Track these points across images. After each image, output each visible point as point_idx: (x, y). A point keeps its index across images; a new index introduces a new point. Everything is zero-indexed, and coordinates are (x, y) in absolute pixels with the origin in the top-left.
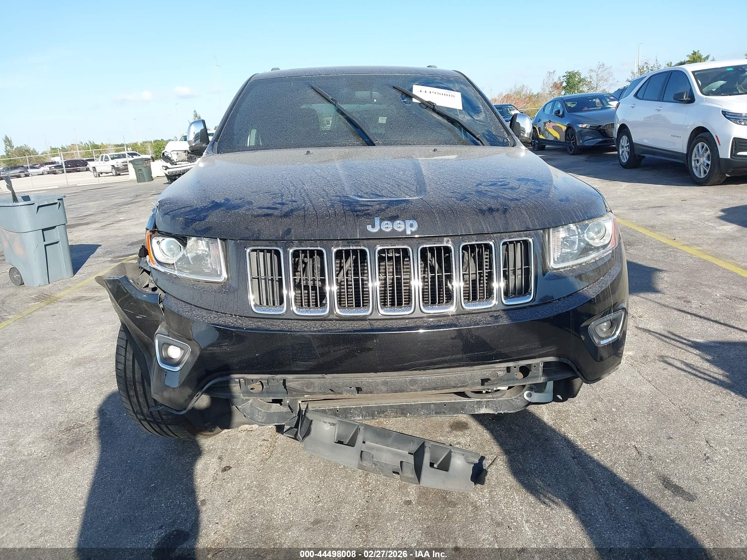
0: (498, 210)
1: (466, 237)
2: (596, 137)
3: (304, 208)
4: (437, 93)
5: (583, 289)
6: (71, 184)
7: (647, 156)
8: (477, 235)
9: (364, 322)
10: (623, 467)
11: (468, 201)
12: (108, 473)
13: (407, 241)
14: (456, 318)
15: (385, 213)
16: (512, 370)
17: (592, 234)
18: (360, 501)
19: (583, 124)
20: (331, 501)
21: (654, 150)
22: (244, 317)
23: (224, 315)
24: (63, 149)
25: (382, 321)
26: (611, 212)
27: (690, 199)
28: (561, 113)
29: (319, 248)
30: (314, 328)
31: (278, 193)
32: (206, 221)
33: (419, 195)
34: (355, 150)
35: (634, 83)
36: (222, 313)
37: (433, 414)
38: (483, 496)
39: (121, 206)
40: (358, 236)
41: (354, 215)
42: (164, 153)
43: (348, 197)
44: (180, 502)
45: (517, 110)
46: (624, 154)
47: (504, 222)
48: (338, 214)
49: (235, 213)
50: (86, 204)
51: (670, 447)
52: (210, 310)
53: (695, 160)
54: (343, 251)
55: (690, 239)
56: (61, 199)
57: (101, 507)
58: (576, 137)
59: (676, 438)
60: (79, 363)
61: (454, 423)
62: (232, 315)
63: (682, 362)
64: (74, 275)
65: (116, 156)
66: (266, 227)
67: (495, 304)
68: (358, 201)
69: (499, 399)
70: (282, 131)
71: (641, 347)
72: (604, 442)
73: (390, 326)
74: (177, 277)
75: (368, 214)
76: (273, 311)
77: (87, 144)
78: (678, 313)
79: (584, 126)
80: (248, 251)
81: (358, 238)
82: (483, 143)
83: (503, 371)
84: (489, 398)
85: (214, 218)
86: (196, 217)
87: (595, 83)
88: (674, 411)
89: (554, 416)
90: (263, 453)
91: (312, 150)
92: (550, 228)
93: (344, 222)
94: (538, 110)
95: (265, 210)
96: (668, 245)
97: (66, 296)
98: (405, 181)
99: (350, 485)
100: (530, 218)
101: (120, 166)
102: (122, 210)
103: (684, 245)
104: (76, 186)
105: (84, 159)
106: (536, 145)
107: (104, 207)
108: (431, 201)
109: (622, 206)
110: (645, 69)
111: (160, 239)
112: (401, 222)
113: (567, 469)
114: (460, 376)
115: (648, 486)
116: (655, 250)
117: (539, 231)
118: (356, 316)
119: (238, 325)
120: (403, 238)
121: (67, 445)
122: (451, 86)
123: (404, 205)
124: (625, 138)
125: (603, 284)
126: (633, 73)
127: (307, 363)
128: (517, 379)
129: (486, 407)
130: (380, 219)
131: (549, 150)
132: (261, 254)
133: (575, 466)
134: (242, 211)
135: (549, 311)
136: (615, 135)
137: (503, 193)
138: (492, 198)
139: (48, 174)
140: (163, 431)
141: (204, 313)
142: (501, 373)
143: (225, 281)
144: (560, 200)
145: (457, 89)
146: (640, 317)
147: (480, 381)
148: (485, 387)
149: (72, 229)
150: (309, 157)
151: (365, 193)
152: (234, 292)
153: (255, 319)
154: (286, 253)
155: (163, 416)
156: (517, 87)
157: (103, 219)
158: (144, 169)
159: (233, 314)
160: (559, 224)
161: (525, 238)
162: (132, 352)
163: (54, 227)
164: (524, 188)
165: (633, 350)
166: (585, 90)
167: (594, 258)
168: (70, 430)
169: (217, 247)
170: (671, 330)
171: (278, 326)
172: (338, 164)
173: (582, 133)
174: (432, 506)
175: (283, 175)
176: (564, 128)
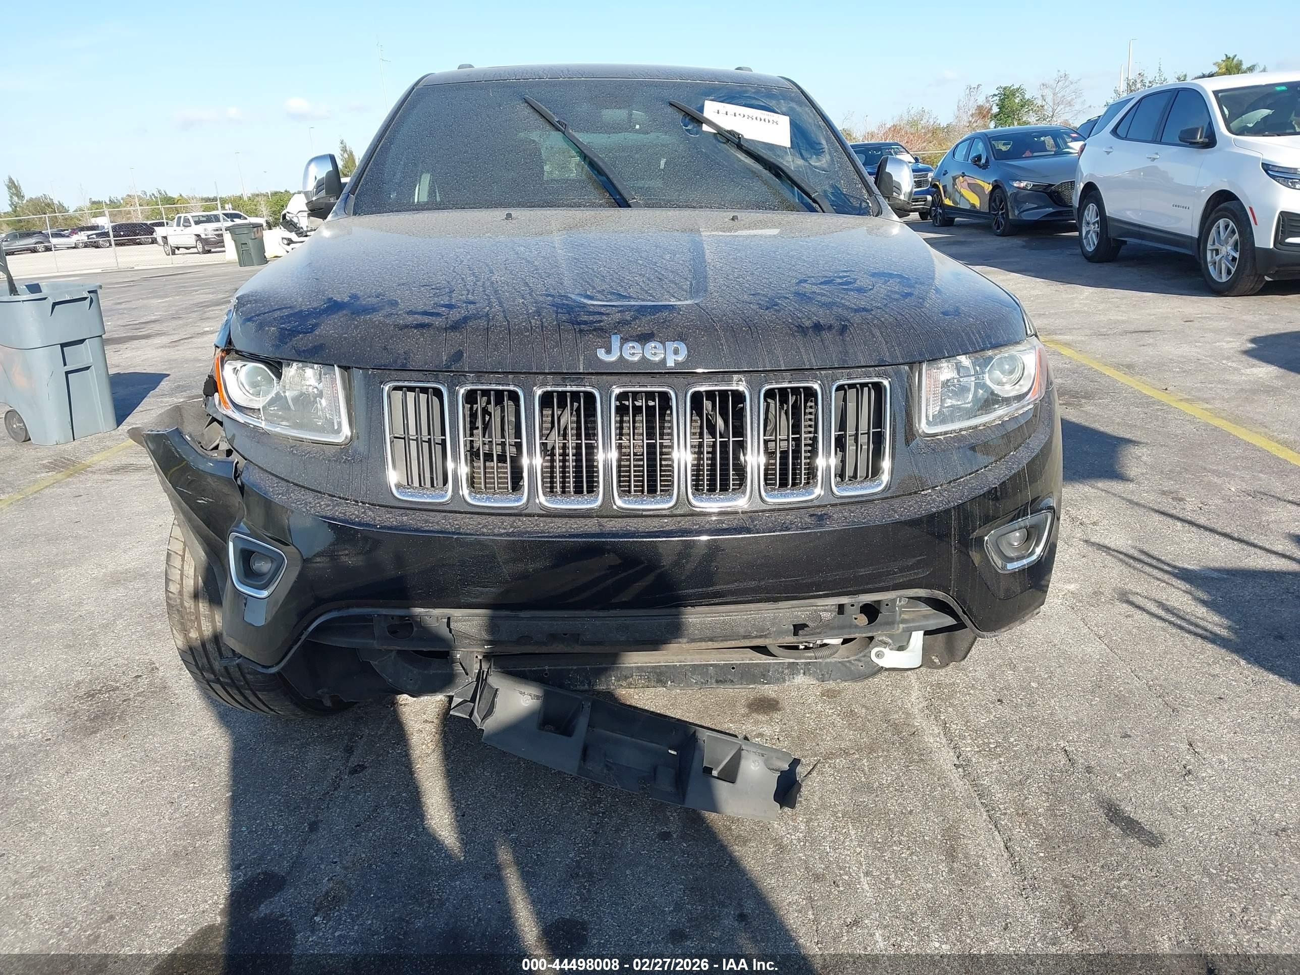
0: (830, 327)
1: (771, 374)
2: (1043, 204)
3: (487, 314)
4: (746, 117)
5: (978, 471)
6: (122, 266)
7: (1130, 240)
8: (792, 372)
9: (588, 521)
10: (1040, 784)
11: (779, 311)
12: (154, 771)
13: (667, 378)
14: (750, 517)
15: (630, 327)
16: (848, 609)
17: (997, 374)
18: (583, 830)
19: (1020, 181)
20: (532, 830)
21: (1141, 230)
22: (378, 505)
23: (343, 501)
24: (113, 204)
25: (619, 519)
26: (1036, 336)
27: (1200, 320)
28: (983, 161)
29: (512, 388)
30: (499, 528)
31: (444, 288)
32: (316, 335)
33: (693, 298)
34: (593, 213)
35: (1113, 109)
36: (340, 498)
37: (711, 684)
38: (796, 829)
39: (208, 306)
40: (581, 368)
41: (575, 329)
42: (285, 214)
43: (567, 297)
44: (273, 825)
45: (908, 153)
46: (1089, 236)
47: (841, 349)
48: (546, 327)
49: (365, 321)
50: (145, 301)
51: (1126, 752)
52: (320, 492)
53: (1212, 250)
54: (555, 394)
55: (1192, 389)
56: (94, 292)
57: (139, 829)
58: (1009, 204)
59: (1137, 736)
60: (116, 580)
61: (755, 699)
62: (357, 502)
63: (1160, 604)
64: (118, 427)
65: (204, 219)
66: (418, 348)
67: (820, 495)
68: (584, 306)
69: (828, 660)
70: (468, 178)
71: (1090, 577)
72: (1012, 740)
73: (633, 529)
74: (266, 434)
75: (601, 329)
76: (428, 497)
77: (153, 195)
78: (1161, 519)
79: (1023, 185)
80: (386, 388)
81: (581, 371)
82: (823, 207)
83: (830, 611)
84: (810, 658)
85: (329, 328)
86: (298, 326)
87: (1050, 109)
88: (1138, 689)
89: (929, 693)
90: (423, 744)
91: (515, 212)
92: (923, 362)
93: (557, 343)
94: (943, 154)
95: (419, 317)
96: (1153, 399)
97: (102, 463)
98: (672, 272)
99: (567, 802)
100: (887, 343)
101: (210, 236)
102: (208, 315)
103: (1181, 400)
104: (132, 270)
105: (149, 222)
106: (939, 216)
107: (177, 308)
108: (714, 309)
109: (1079, 329)
110: (1139, 85)
111: (238, 364)
112: (658, 345)
113: (944, 786)
114: (755, 619)
115: (1080, 818)
116: (1131, 407)
117: (902, 366)
118: (575, 510)
119: (367, 520)
120: (661, 373)
121: (87, 721)
122: (773, 104)
123: (665, 314)
124: (1092, 207)
125: (1013, 463)
126: (1116, 91)
127: (487, 589)
128: (856, 626)
129: (804, 674)
130: (622, 338)
131: (961, 226)
132: (411, 396)
133: (958, 780)
134: (378, 317)
135: (915, 508)
136: (1076, 203)
137: (842, 298)
138: (821, 307)
139: (86, 247)
140: (249, 701)
141: (310, 497)
142: (826, 616)
143: (347, 441)
144: (943, 313)
145: (784, 109)
146: (1094, 524)
147: (792, 627)
148: (801, 639)
149: (120, 345)
150: (510, 224)
151: (599, 292)
152: (361, 461)
153: (396, 510)
154: (453, 394)
155: (248, 677)
156: (912, 112)
157: (174, 330)
158: (250, 243)
159: (359, 499)
160: (938, 355)
161: (876, 380)
162: (193, 564)
163: (82, 341)
164: (881, 289)
165: (1076, 581)
166: (1032, 121)
167: (1000, 418)
168: (93, 696)
169: (333, 380)
170: (1146, 548)
171: (437, 523)
172: (557, 239)
173: (1019, 198)
174: (705, 842)
175: (459, 254)
176: (988, 188)
